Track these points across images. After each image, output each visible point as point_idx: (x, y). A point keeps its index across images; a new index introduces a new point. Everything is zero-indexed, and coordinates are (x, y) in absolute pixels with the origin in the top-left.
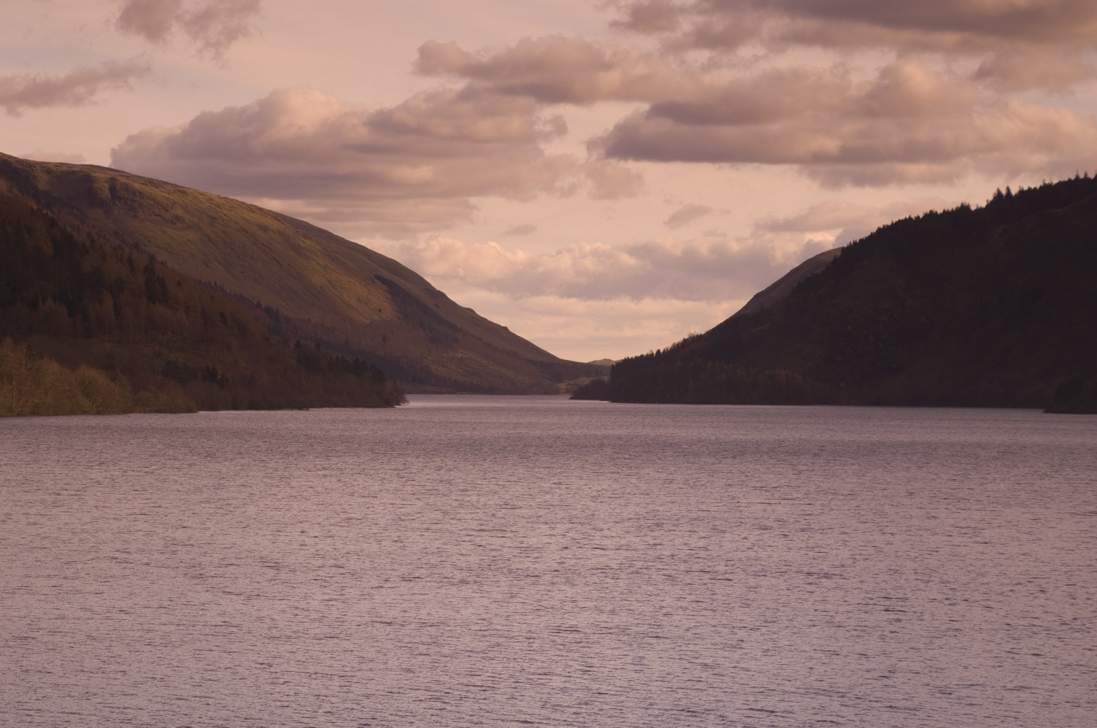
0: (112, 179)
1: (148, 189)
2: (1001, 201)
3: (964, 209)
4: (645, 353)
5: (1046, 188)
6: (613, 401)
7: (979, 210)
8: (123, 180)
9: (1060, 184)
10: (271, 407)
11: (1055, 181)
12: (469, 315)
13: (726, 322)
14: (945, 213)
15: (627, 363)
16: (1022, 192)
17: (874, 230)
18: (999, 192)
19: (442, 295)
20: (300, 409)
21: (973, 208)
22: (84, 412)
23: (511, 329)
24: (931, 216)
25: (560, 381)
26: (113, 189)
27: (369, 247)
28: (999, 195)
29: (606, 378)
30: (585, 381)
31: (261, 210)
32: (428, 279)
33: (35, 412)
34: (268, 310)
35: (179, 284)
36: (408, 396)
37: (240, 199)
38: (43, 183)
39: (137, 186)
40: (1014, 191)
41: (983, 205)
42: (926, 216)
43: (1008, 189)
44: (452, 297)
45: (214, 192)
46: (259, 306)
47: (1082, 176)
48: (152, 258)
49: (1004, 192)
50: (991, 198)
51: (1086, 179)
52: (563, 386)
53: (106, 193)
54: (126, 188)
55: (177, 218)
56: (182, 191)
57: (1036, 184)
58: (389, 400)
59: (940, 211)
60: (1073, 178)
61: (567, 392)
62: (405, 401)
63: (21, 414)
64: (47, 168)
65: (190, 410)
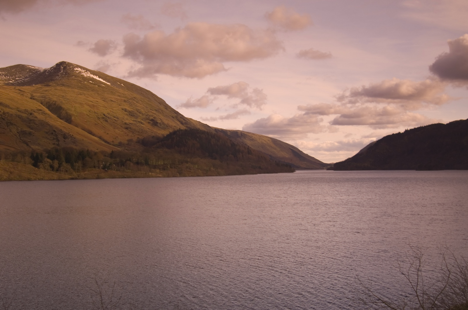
0: (241, 132)
1: (248, 134)
2: (406, 131)
3: (399, 133)
4: (340, 161)
5: (415, 129)
6: (334, 170)
10: (271, 173)
12: (307, 155)
13: (355, 155)
14: (396, 134)
15: (337, 163)
20: (276, 173)
23: (315, 158)
24: (393, 134)
25: (324, 167)
26: (242, 135)
27: (288, 143)
28: (406, 130)
29: (333, 166)
30: (329, 167)
31: (268, 137)
34: (270, 155)
36: (296, 170)
37: (264, 135)
38: (229, 134)
39: (246, 133)
40: (409, 129)
41: (403, 132)
43: (408, 129)
44: (303, 152)
45: (260, 134)
46: (268, 154)
47: (421, 126)
48: (249, 146)
52: (325, 168)
53: (240, 135)
54: (244, 134)
55: (253, 139)
56: (254, 134)
57: (412, 128)
58: (292, 171)
60: (420, 126)
61: (326, 169)
62: (295, 171)
63: (226, 175)
64: (230, 131)
65: (256, 174)
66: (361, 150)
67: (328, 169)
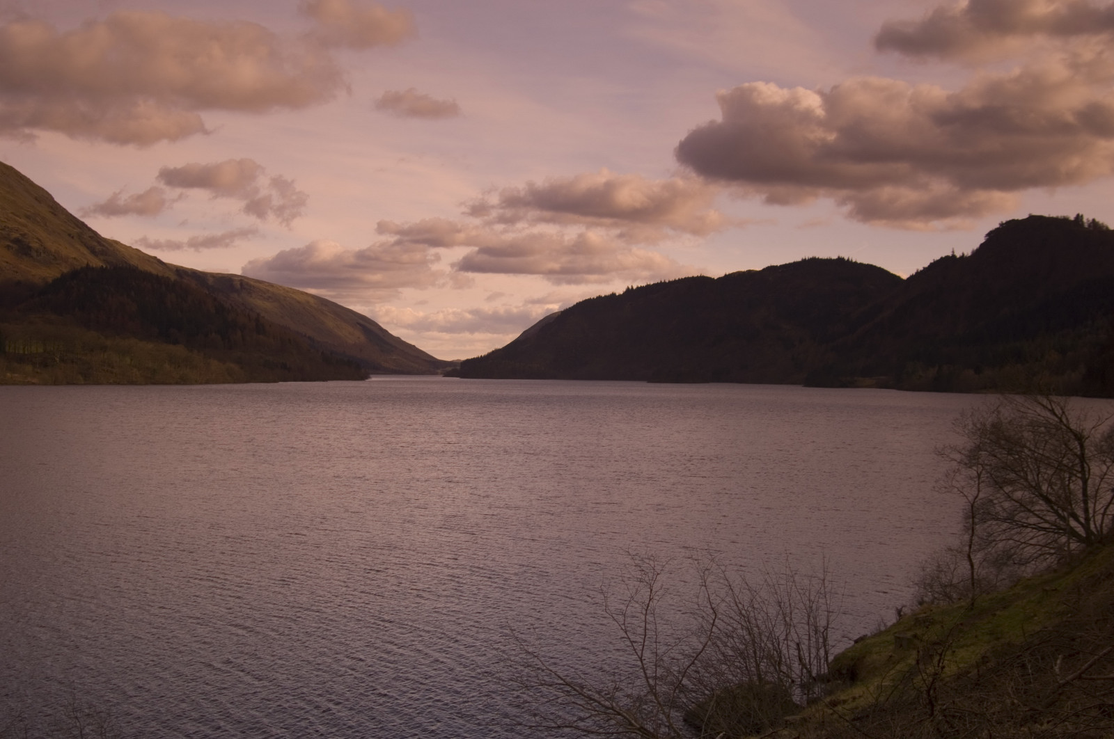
0: (241, 280)
1: (257, 284)
2: (629, 292)
3: (613, 295)
4: (475, 357)
5: (648, 286)
6: (461, 378)
7: (620, 295)
8: (246, 280)
9: (654, 284)
11: (652, 283)
12: (398, 340)
13: (511, 343)
14: (605, 296)
15: (468, 361)
16: (638, 288)
17: (575, 303)
18: (628, 288)
19: (386, 331)
20: (324, 381)
21: (617, 294)
22: (229, 383)
23: (417, 346)
24: (599, 297)
25: (439, 369)
26: (241, 284)
27: (354, 310)
29: (458, 368)
30: (449, 369)
31: (307, 294)
32: (380, 324)
33: (207, 382)
34: (309, 338)
35: (270, 326)
36: (371, 376)
37: (297, 289)
38: (211, 282)
39: (252, 283)
40: (635, 287)
41: (621, 293)
42: (597, 298)
43: (632, 286)
44: (390, 332)
45: (287, 286)
46: (305, 336)
47: (663, 281)
48: (258, 315)
49: (630, 288)
50: (625, 290)
51: (665, 282)
52: (439, 371)
53: (239, 286)
54: (247, 284)
55: (270, 297)
56: (271, 285)
57: (644, 284)
58: (363, 377)
59: (603, 296)
60: (659, 282)
61: (441, 374)
62: (370, 378)
63: (201, 383)
64: (213, 275)
65: (275, 381)
66: (524, 332)
67: (447, 375)
